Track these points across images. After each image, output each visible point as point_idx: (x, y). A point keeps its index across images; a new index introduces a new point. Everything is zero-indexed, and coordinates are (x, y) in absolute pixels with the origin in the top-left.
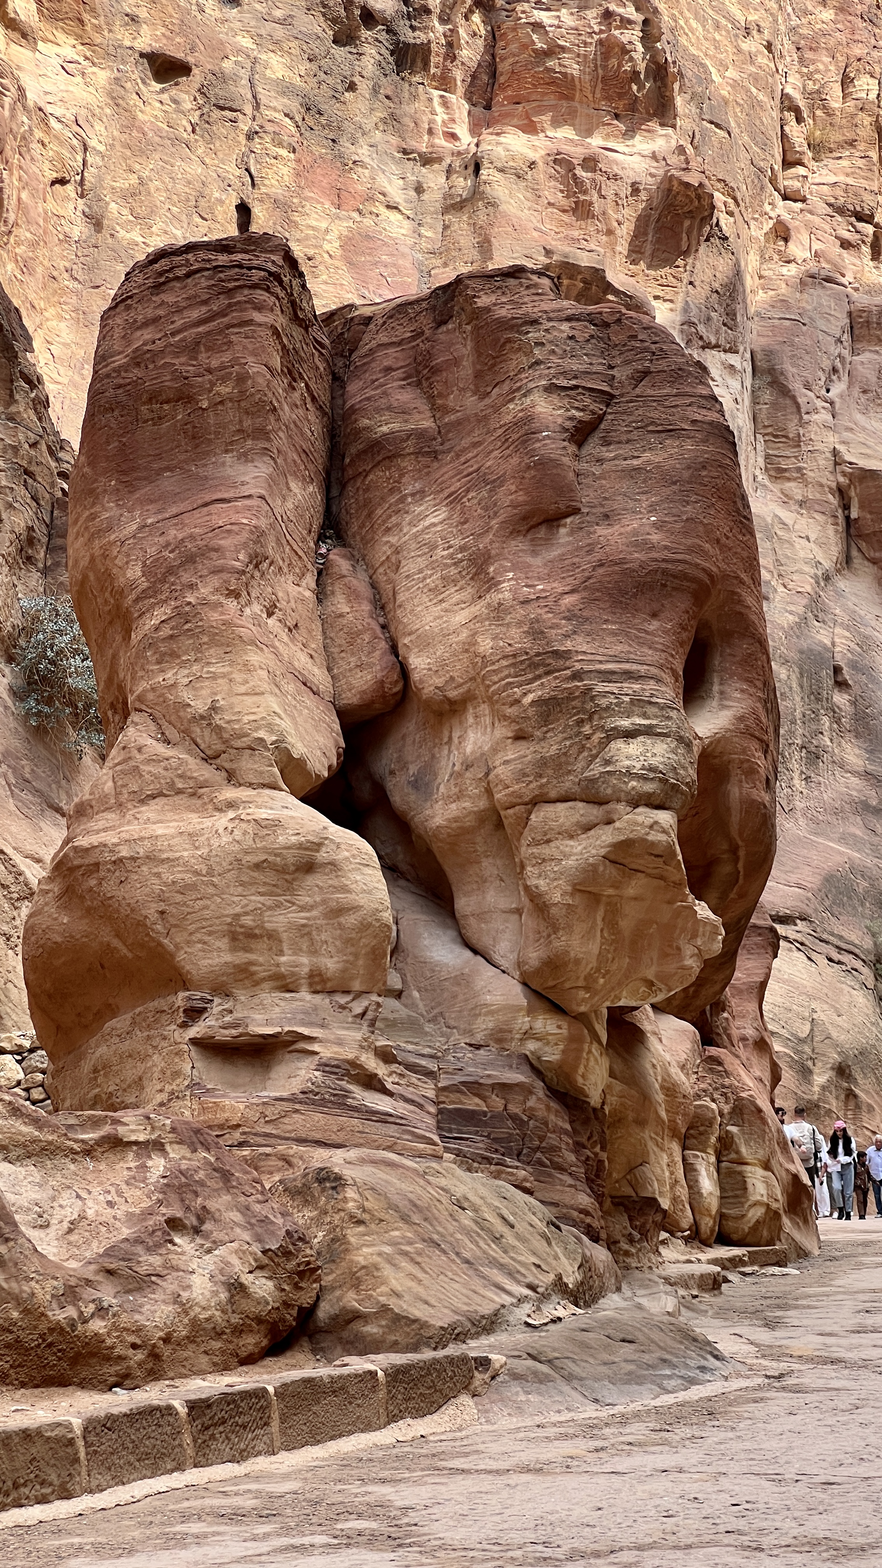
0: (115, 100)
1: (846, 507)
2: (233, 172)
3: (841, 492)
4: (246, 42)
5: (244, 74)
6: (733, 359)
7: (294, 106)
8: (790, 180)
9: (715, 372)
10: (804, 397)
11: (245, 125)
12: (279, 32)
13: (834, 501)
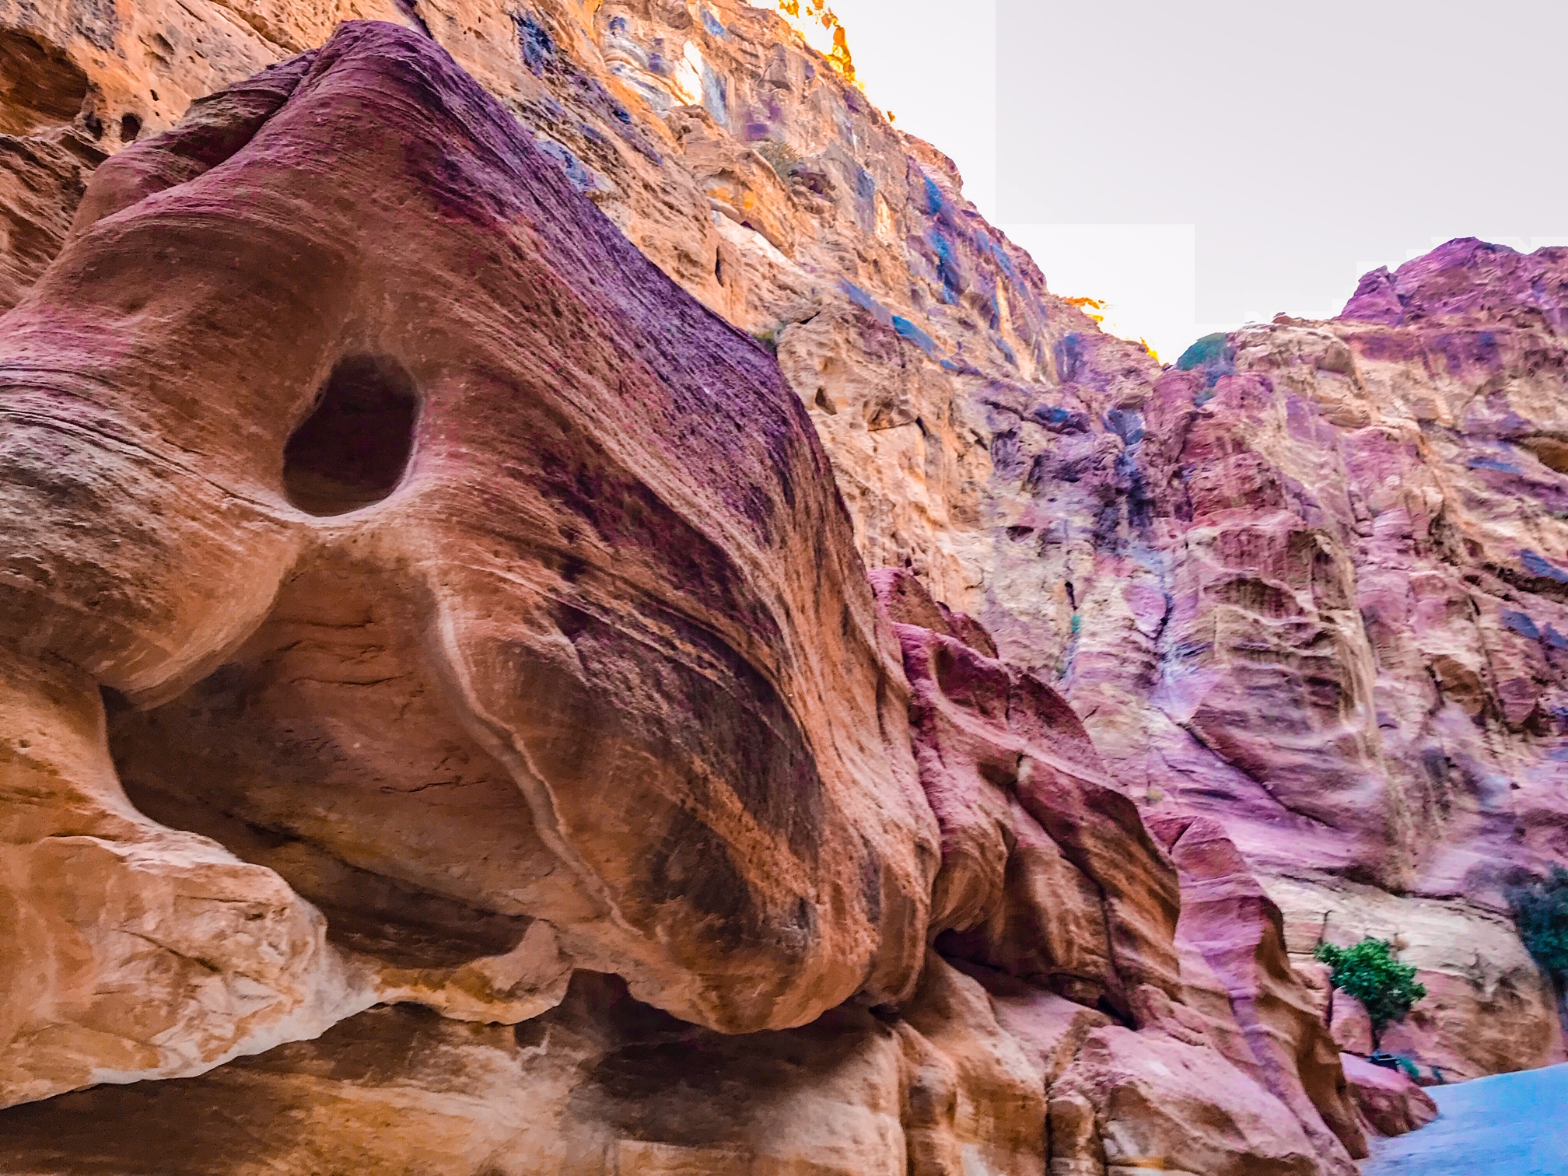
0: (996, 549)
1: (1434, 676)
2: (1061, 570)
3: (1428, 668)
4: (1061, 515)
5: (1061, 528)
6: (1348, 613)
7: (1088, 536)
8: (1363, 528)
9: (1338, 619)
10: (1395, 626)
11: (1064, 549)
12: (1077, 507)
13: (1425, 674)
